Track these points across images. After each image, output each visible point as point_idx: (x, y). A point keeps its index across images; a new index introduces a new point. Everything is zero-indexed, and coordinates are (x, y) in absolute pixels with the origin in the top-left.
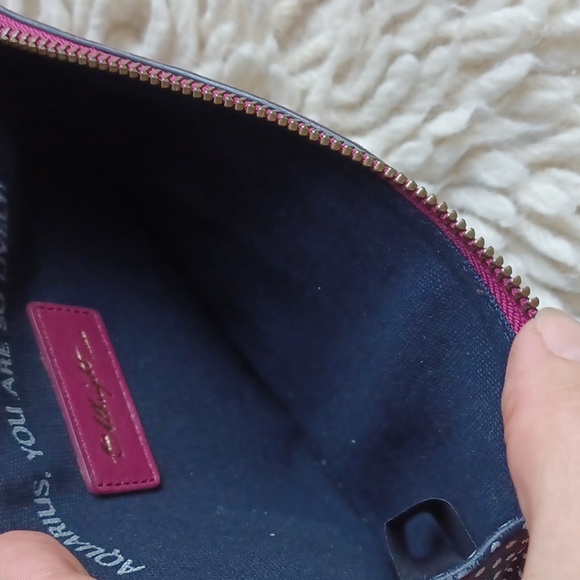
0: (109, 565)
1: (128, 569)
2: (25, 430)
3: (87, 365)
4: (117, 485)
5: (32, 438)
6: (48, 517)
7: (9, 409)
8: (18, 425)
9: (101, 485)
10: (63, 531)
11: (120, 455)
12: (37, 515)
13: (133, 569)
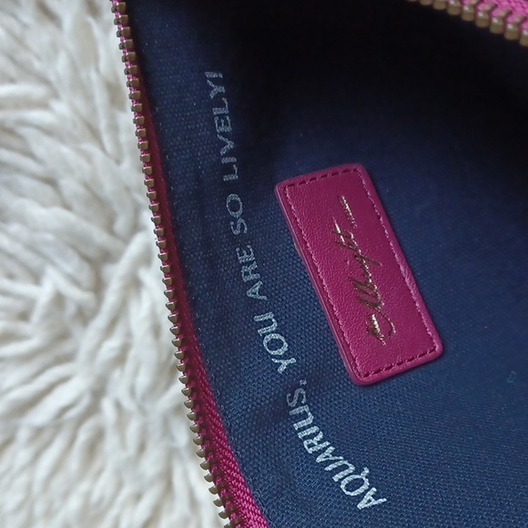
0: (352, 494)
1: (370, 501)
2: (277, 336)
3: (347, 237)
4: (387, 369)
5: (285, 344)
6: (304, 428)
7: (258, 318)
8: (270, 333)
9: (367, 375)
10: (319, 442)
11: (390, 333)
12: (293, 429)
13: (374, 502)
